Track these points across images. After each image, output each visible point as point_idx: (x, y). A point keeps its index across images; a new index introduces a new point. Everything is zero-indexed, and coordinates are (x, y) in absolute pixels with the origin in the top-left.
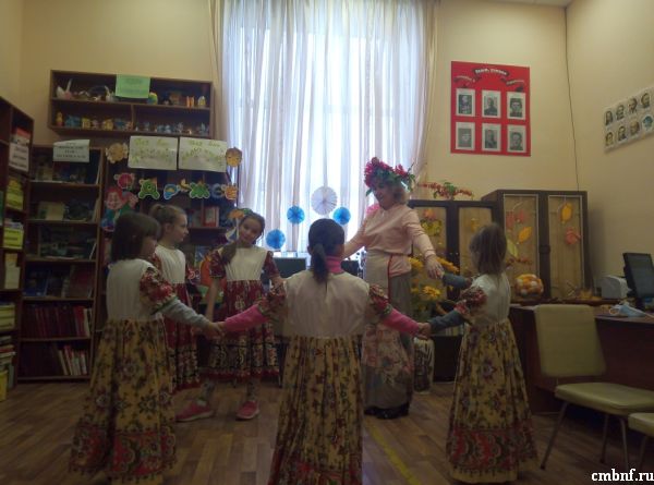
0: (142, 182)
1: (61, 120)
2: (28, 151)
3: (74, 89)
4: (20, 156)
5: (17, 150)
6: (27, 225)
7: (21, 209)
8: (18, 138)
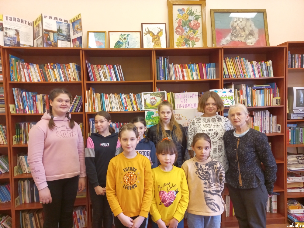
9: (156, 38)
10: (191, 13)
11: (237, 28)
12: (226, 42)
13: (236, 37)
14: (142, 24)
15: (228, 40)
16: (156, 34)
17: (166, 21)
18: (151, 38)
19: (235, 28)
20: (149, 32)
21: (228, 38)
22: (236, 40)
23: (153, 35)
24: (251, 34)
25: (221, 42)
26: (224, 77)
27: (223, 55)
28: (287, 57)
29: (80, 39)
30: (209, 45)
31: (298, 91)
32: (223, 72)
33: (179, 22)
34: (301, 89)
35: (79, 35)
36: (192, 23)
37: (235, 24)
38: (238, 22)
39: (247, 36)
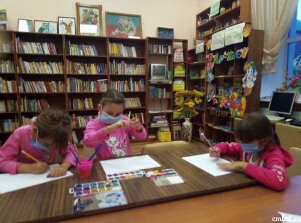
0: (214, 56)
1: (199, 35)
2: (182, 53)
3: (202, 20)
4: (178, 56)
5: (177, 54)
6: (186, 81)
7: (184, 76)
8: (177, 50)
9: (68, 27)
10: (92, 13)
11: (123, 25)
12: (115, 33)
13: (122, 31)
14: (58, 17)
15: (116, 33)
16: (68, 24)
17: (75, 16)
18: (65, 27)
19: (121, 25)
20: (63, 23)
21: (117, 31)
22: (122, 33)
23: (66, 25)
24: (131, 30)
25: (111, 33)
26: (110, 55)
27: (109, 42)
28: (148, 45)
29: (5, 25)
30: (105, 35)
31: (154, 66)
32: (109, 53)
33: (84, 18)
34: (156, 65)
35: (4, 22)
36: (93, 20)
37: (122, 23)
38: (124, 21)
39: (129, 31)
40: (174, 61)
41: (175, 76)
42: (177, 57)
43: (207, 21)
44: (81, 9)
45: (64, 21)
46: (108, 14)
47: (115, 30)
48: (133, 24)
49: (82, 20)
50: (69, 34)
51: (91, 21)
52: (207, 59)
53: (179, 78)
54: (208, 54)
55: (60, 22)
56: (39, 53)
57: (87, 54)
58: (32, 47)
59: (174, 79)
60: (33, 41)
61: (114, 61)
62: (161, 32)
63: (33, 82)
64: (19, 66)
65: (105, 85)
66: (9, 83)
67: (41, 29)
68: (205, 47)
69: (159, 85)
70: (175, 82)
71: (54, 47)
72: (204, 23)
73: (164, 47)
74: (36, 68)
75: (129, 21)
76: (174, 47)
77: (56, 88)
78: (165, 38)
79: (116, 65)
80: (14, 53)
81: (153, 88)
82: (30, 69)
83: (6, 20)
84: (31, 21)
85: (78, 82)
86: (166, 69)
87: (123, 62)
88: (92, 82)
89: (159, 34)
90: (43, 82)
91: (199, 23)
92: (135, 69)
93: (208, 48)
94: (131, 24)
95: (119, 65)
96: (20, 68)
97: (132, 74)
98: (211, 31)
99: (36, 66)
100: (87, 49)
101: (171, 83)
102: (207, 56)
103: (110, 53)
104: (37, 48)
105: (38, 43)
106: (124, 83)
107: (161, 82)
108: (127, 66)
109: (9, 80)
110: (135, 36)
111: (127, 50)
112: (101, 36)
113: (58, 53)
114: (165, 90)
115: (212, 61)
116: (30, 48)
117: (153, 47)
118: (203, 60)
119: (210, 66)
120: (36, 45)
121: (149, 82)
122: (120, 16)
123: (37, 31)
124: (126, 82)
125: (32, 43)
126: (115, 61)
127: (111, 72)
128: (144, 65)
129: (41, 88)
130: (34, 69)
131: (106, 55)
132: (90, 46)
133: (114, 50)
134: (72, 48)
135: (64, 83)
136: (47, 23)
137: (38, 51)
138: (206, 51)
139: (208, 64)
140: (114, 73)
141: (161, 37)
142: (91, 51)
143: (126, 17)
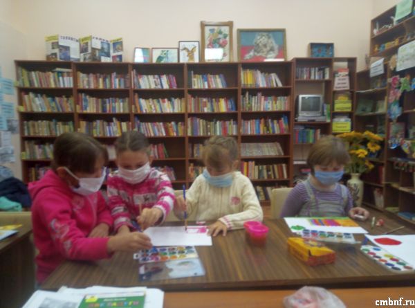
0: (402, 80)
1: (376, 49)
2: (347, 78)
3: (380, 26)
4: (342, 82)
5: (339, 80)
6: (354, 118)
7: (349, 110)
8: (340, 73)
9: (191, 53)
10: (220, 33)
11: (260, 45)
12: (249, 57)
13: (258, 52)
14: (179, 42)
15: (251, 56)
16: (190, 49)
17: (199, 38)
19: (258, 45)
20: (185, 49)
21: (252, 53)
22: (259, 55)
24: (272, 49)
26: (242, 86)
27: (241, 69)
28: (295, 70)
29: (120, 57)
30: (235, 60)
31: (303, 98)
32: (240, 82)
33: (210, 40)
34: (307, 96)
35: (119, 53)
36: (221, 41)
37: (258, 42)
38: (261, 40)
39: (268, 52)
40: (335, 89)
41: (336, 110)
42: (339, 84)
43: (390, 27)
44: (207, 29)
45: (187, 47)
46: (241, 31)
47: (249, 52)
48: (274, 42)
49: (207, 42)
50: (191, 62)
51: (218, 43)
52: (390, 84)
53: (341, 114)
54: (391, 77)
55: (181, 48)
56: (157, 87)
57: (213, 86)
58: (149, 81)
59: (334, 115)
60: (151, 74)
61: (247, 94)
62: (315, 50)
63: (149, 124)
64: (134, 104)
65: (234, 126)
66: (124, 125)
67: (160, 58)
68: (386, 67)
69: (311, 125)
70: (336, 120)
71: (174, 80)
72: (385, 31)
73: (320, 70)
74: (153, 107)
75: (269, 38)
76: (335, 69)
77: (175, 130)
78: (320, 57)
79: (249, 99)
80: (129, 89)
81: (302, 128)
82: (146, 108)
83: (122, 50)
84: (147, 49)
85: (201, 122)
86: (322, 101)
87: (259, 94)
88: (218, 123)
89: (312, 53)
90: (161, 124)
91: (375, 31)
92: (276, 103)
93: (392, 68)
94: (272, 42)
95: (254, 99)
96: (136, 107)
97: (270, 110)
98: (396, 42)
99: (153, 103)
100: (213, 80)
101: (328, 121)
102: (390, 80)
103: (243, 83)
104: (155, 82)
105: (156, 76)
106: (260, 123)
107: (314, 121)
108: (265, 100)
109: (124, 121)
110: (277, 57)
111: (266, 78)
112: (232, 61)
113: (178, 86)
114: (319, 131)
115: (399, 88)
116: (147, 82)
117: (302, 71)
118: (381, 87)
119: (395, 94)
120: (154, 78)
121: (296, 121)
122: (257, 33)
123: (154, 61)
124: (262, 121)
125: (149, 76)
126: (249, 94)
127: (243, 108)
128: (289, 97)
129: (159, 131)
130: (151, 108)
131: (236, 85)
132: (217, 76)
133: (248, 79)
134: (195, 80)
135: (184, 125)
136: (166, 50)
137: (156, 85)
138: (388, 72)
139: (392, 92)
140: (247, 109)
141: (314, 57)
142: (218, 83)
143: (265, 34)
